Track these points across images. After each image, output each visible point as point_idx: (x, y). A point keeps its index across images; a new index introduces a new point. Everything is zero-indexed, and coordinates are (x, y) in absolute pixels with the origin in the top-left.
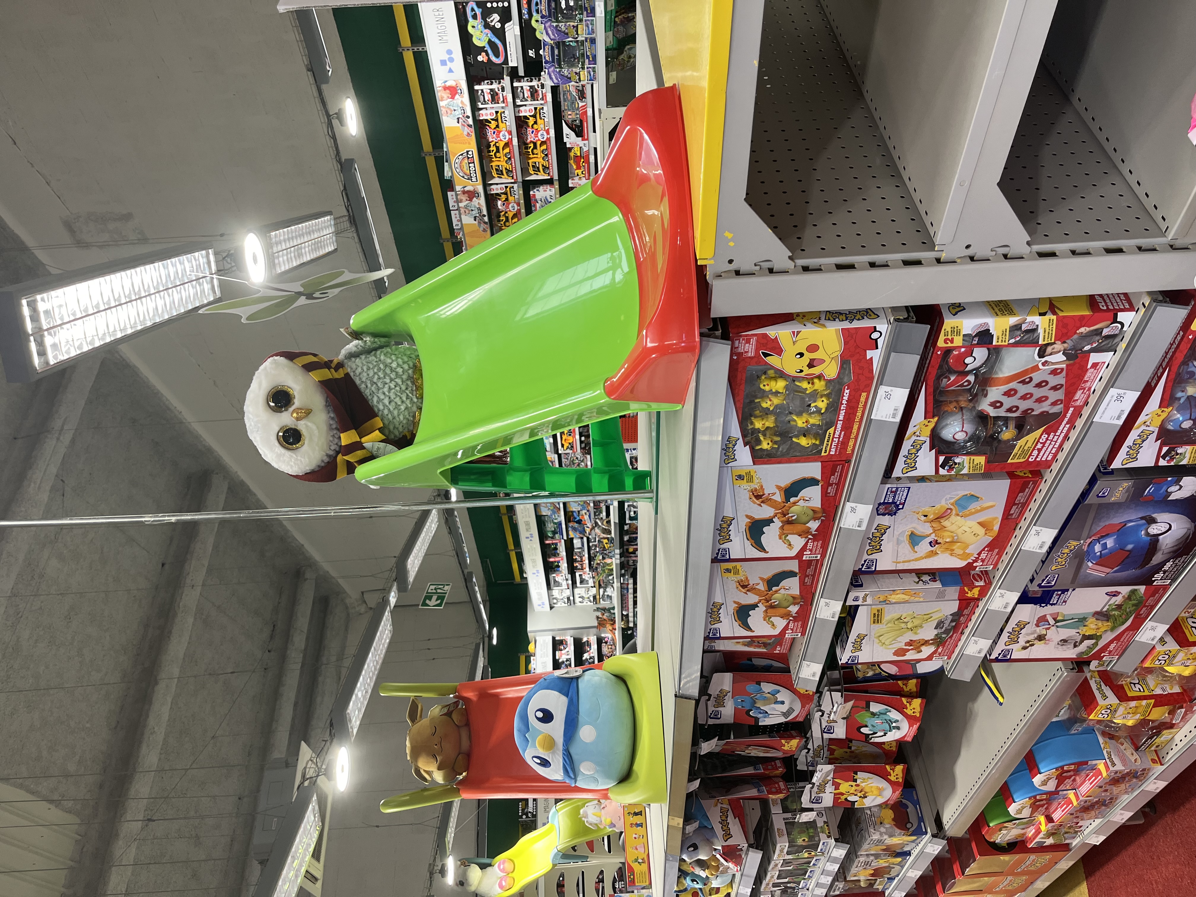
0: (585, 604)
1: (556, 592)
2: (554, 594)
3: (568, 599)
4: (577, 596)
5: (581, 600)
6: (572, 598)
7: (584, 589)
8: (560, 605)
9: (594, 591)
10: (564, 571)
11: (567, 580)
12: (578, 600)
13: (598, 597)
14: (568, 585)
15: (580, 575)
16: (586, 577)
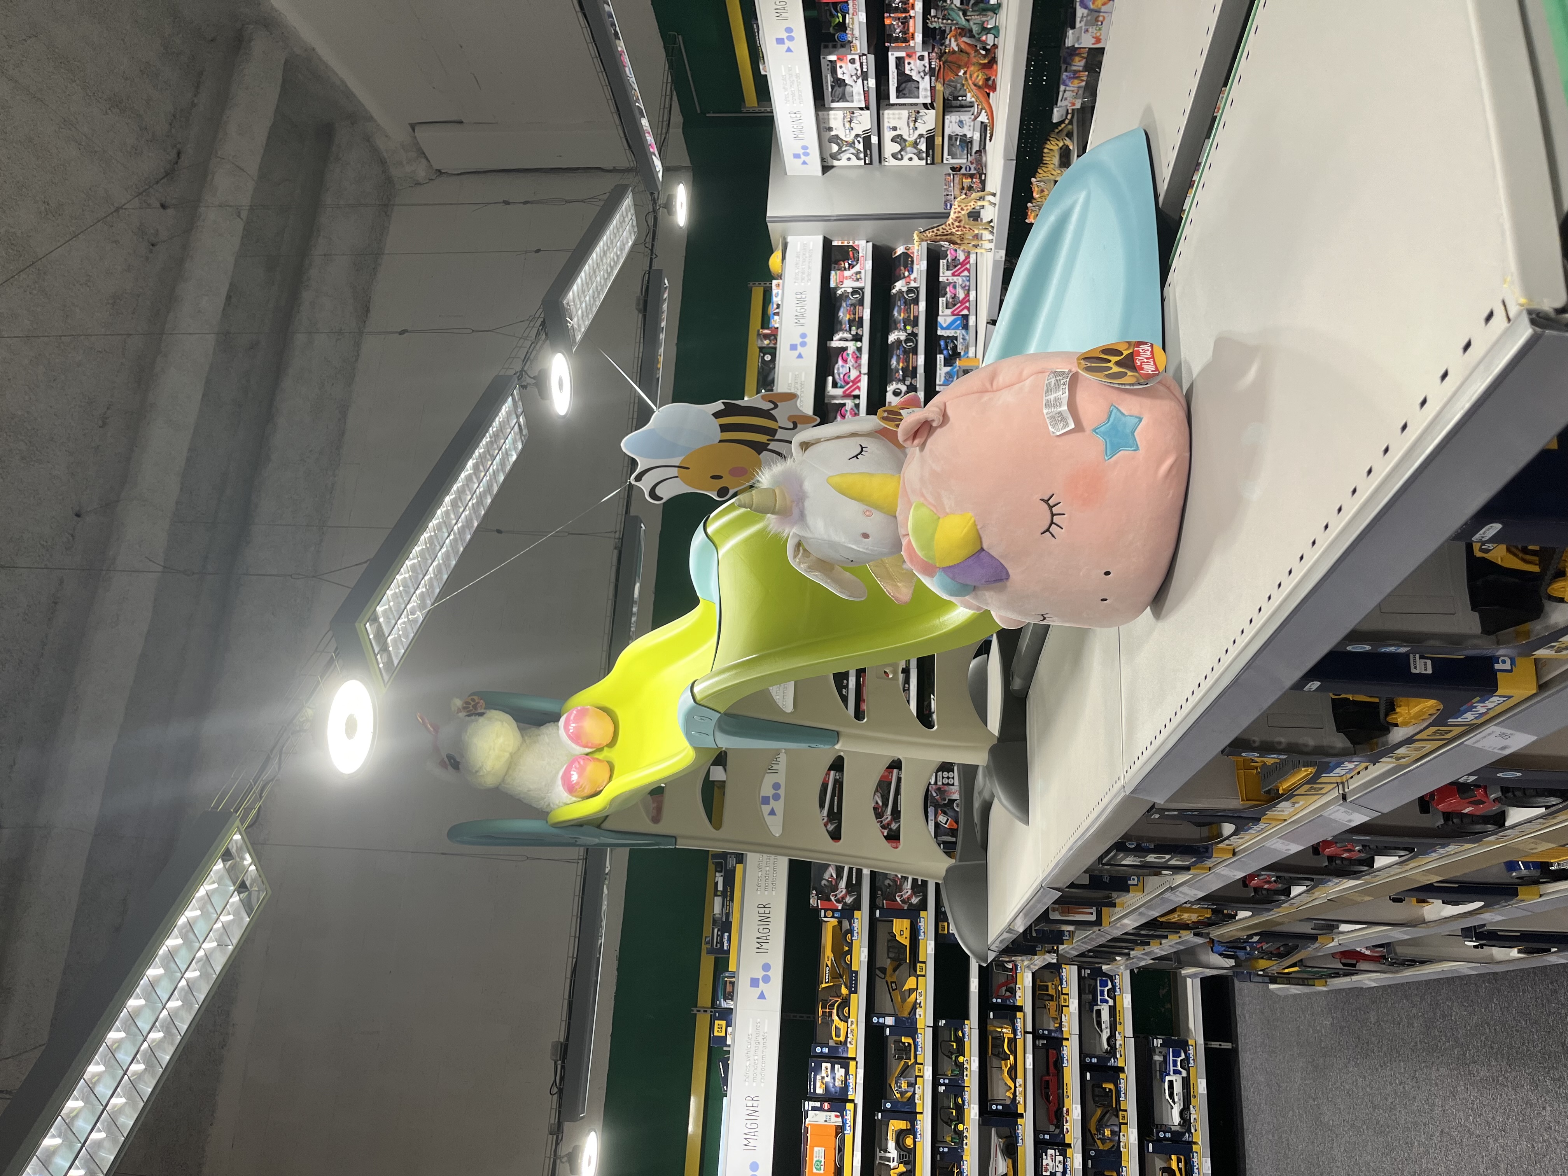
0: (905, 162)
1: (836, 119)
2: (833, 124)
3: (867, 141)
4: (888, 135)
5: (896, 148)
6: (874, 140)
7: (905, 113)
8: (847, 160)
9: (929, 119)
10: (857, 43)
11: (865, 76)
12: (891, 148)
13: (938, 141)
14: (866, 94)
15: (900, 61)
16: (914, 68)
